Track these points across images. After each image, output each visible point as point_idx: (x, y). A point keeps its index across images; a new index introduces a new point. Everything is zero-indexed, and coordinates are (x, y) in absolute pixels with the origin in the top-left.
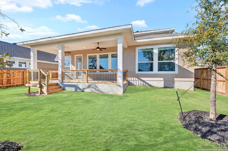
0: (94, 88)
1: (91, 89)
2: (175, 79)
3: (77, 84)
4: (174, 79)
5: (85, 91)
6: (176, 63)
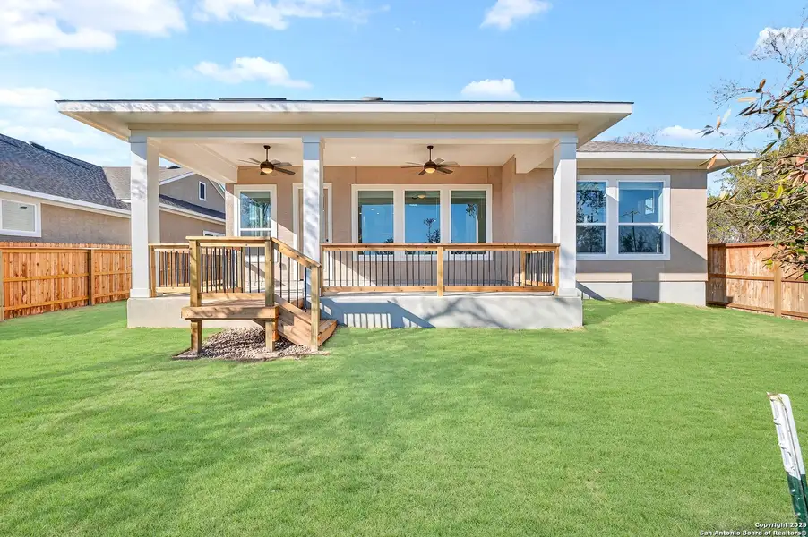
0: (470, 312)
1: (458, 316)
2: (663, 276)
3: (395, 300)
4: (658, 277)
5: (435, 325)
6: (666, 229)
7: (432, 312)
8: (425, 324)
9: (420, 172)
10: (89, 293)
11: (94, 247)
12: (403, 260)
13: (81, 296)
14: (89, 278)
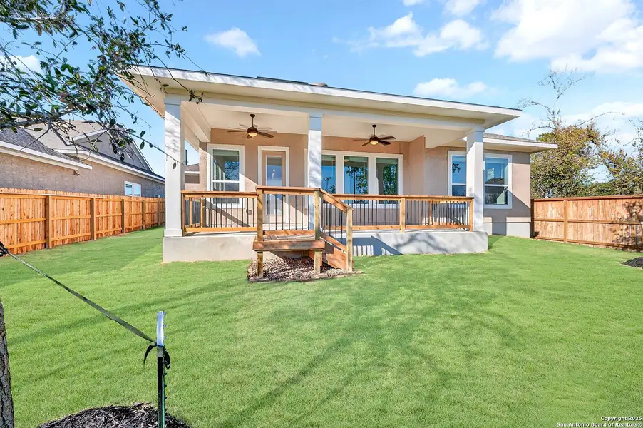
0: (424, 241)
1: (417, 244)
3: (378, 236)
4: (506, 219)
5: (401, 252)
6: (510, 189)
7: (401, 242)
8: (396, 252)
9: (364, 144)
10: (46, 237)
11: (50, 193)
12: (374, 207)
13: (40, 240)
14: (46, 223)
